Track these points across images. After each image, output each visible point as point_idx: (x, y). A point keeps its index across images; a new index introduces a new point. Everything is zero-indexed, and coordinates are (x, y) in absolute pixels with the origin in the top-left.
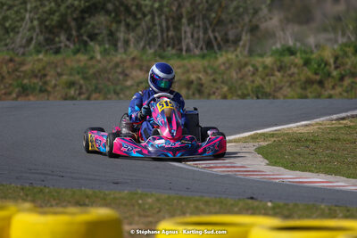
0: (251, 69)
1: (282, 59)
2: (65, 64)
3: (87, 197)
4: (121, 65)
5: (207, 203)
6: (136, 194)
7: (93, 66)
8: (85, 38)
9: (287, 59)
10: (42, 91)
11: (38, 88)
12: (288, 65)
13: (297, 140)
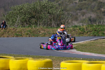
0: (67, 30)
1: (74, 28)
2: (26, 30)
3: (40, 57)
4: (38, 30)
5: (67, 58)
6: (51, 56)
7: (32, 30)
8: (30, 24)
9: (75, 28)
11: (20, 35)
13: (82, 45)
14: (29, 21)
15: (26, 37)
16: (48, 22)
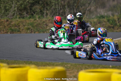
1: (100, 19)
2: (27, 22)
3: (47, 64)
4: (45, 22)
5: (89, 66)
6: (64, 63)
7: (36, 22)
8: (33, 13)
9: (102, 20)
10: (18, 31)
11: (17, 30)
12: (102, 21)
14: (31, 9)
15: (27, 33)
16: (59, 11)
